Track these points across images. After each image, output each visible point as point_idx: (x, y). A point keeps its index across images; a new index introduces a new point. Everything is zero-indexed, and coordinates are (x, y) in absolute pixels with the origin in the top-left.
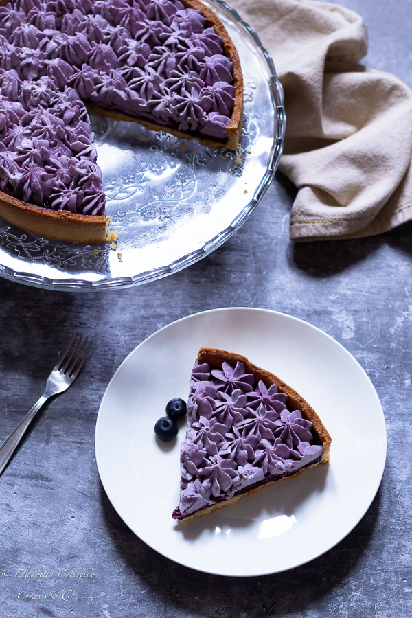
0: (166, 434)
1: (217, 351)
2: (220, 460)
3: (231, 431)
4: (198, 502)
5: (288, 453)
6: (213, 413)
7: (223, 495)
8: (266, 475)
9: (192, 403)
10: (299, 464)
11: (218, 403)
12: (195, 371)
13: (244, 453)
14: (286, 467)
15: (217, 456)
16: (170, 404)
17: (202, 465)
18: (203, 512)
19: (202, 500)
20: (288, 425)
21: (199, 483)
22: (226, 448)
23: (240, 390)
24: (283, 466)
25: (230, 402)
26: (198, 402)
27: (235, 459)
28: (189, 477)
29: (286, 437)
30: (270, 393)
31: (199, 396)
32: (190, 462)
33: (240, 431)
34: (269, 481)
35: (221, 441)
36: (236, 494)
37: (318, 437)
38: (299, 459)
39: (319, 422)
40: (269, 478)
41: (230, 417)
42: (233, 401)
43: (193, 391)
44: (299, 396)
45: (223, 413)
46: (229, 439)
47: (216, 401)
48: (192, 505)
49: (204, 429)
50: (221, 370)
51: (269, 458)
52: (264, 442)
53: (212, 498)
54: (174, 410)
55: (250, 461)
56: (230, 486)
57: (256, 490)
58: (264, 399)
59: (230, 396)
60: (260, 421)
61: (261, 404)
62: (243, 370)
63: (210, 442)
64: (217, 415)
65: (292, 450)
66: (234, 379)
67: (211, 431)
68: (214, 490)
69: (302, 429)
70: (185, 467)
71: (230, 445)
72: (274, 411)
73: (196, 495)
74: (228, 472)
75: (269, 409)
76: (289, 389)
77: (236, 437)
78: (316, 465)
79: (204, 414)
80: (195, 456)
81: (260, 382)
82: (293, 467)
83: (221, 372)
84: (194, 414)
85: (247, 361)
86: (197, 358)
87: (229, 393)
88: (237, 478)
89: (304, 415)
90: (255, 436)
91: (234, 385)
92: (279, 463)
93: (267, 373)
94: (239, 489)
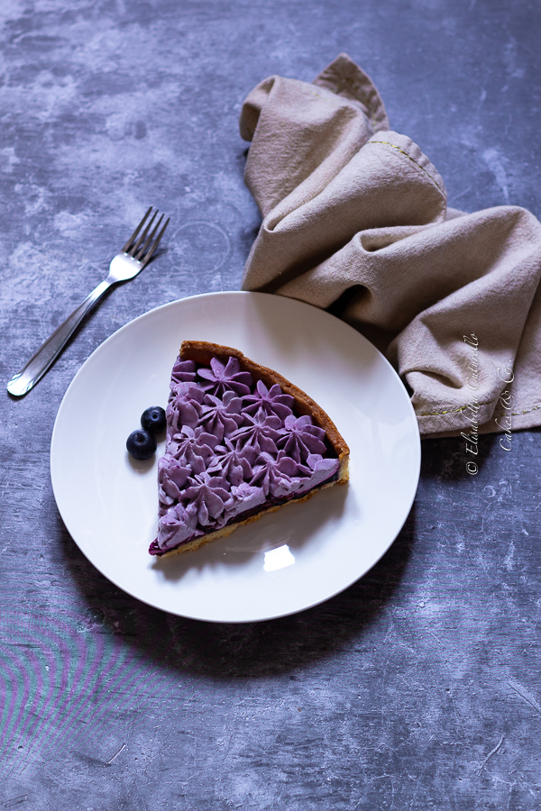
0: (140, 451)
1: (204, 344)
2: (208, 479)
3: (223, 443)
4: (180, 531)
5: (295, 469)
6: (199, 421)
7: (213, 524)
8: (267, 497)
9: (172, 409)
10: (309, 483)
11: (205, 409)
12: (175, 369)
13: (238, 469)
14: (292, 486)
15: (205, 474)
16: (146, 413)
17: (186, 485)
18: (189, 546)
19: (188, 531)
20: (294, 434)
21: (183, 508)
22: (216, 463)
23: (233, 392)
24: (289, 485)
25: (220, 406)
26: (180, 408)
27: (228, 477)
28: (169, 501)
29: (292, 449)
30: (272, 395)
31: (182, 401)
32: (170, 482)
33: (234, 442)
34: (272, 506)
35: (209, 456)
36: (231, 522)
37: (333, 449)
38: (309, 476)
39: (335, 430)
40: (272, 501)
41: (221, 425)
42: (225, 405)
43: (174, 394)
44: (309, 398)
45: (211, 421)
46: (219, 453)
47: (203, 406)
48: (173, 535)
49: (187, 441)
50: (210, 368)
51: (270, 475)
52: (264, 455)
53: (199, 527)
54: (151, 420)
55: (247, 480)
56: (222, 511)
57: (255, 517)
58: (264, 401)
59: (221, 399)
60: (258, 429)
61: (260, 408)
62: (237, 367)
63: (196, 456)
64: (204, 423)
65: (300, 464)
66: (226, 379)
67: (197, 443)
68: (201, 516)
69: (313, 439)
70: (164, 489)
71: (220, 461)
72: (276, 417)
73: (178, 523)
74: (218, 492)
75: (270, 414)
76: (296, 389)
77: (229, 450)
78: (331, 484)
79: (188, 423)
80: (176, 474)
81: (259, 383)
82: (302, 486)
83: (209, 371)
84: (175, 423)
85: (242, 355)
86: (179, 353)
87: (219, 396)
88: (230, 501)
89: (315, 421)
90: (253, 448)
91: (225, 386)
92: (283, 481)
93: (268, 370)
94: (233, 515)
